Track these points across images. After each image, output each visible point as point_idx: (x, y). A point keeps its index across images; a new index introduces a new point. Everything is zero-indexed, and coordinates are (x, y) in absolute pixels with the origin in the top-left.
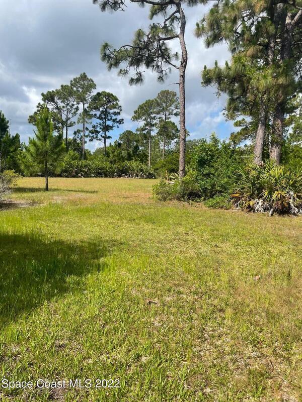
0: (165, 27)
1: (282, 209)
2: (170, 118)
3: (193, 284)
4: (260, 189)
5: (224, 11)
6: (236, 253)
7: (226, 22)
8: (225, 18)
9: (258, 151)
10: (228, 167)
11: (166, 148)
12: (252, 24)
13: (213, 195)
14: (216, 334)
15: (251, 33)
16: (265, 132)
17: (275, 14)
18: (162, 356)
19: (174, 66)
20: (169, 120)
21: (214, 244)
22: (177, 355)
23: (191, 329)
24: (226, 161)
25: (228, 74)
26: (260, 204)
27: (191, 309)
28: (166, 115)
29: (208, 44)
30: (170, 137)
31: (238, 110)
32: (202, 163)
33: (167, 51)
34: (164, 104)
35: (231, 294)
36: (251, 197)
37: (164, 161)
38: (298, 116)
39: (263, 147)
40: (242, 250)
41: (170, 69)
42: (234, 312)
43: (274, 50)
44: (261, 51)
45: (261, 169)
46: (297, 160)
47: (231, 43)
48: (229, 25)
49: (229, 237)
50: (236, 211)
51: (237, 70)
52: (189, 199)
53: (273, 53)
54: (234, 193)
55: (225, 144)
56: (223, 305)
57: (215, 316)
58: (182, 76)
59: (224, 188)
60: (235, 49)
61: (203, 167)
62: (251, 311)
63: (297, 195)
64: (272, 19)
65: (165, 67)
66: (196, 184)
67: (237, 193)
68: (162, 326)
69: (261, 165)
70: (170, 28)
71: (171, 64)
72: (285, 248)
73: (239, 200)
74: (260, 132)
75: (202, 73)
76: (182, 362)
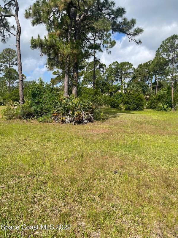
0: (5, 8)
1: (79, 121)
2: (12, 66)
3: (29, 170)
4: (68, 111)
5: (42, 6)
6: (55, 148)
7: (44, 12)
8: (43, 10)
9: (66, 89)
10: (50, 98)
11: (11, 86)
12: (59, 17)
13: (42, 115)
14: (42, 198)
15: (58, 22)
16: (69, 79)
17: (71, 14)
18: (7, 220)
19: (12, 34)
20: (12, 68)
21: (42, 144)
22: (17, 217)
23: (26, 199)
24: (49, 94)
25: (46, 43)
26: (68, 119)
27: (27, 186)
28: (9, 64)
29: (34, 24)
30: (13, 79)
31: (54, 65)
32: (34, 95)
33: (7, 23)
34: (8, 57)
35: (51, 172)
36: (64, 115)
37: (10, 94)
38: (85, 71)
39: (68, 87)
40: (59, 146)
41: (10, 35)
42: (53, 182)
43: (70, 33)
44: (64, 33)
45: (68, 99)
46: (85, 95)
47: (47, 25)
48: (46, 15)
49: (51, 139)
50: (55, 123)
51: (51, 42)
52: (27, 118)
53: (70, 35)
54: (54, 113)
55: (47, 85)
56: (47, 179)
57: (41, 187)
58: (18, 41)
59: (48, 111)
60: (50, 29)
61: (35, 98)
62: (62, 180)
63: (86, 113)
64: (69, 16)
65: (6, 33)
66: (31, 108)
67: (55, 113)
68: (7, 201)
69: (68, 97)
70: (8, 10)
71: (10, 32)
72: (80, 142)
73: (57, 117)
74: (66, 79)
75: (31, 41)
76: (20, 220)
